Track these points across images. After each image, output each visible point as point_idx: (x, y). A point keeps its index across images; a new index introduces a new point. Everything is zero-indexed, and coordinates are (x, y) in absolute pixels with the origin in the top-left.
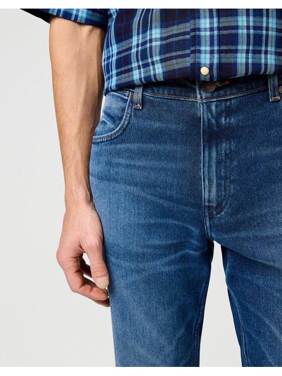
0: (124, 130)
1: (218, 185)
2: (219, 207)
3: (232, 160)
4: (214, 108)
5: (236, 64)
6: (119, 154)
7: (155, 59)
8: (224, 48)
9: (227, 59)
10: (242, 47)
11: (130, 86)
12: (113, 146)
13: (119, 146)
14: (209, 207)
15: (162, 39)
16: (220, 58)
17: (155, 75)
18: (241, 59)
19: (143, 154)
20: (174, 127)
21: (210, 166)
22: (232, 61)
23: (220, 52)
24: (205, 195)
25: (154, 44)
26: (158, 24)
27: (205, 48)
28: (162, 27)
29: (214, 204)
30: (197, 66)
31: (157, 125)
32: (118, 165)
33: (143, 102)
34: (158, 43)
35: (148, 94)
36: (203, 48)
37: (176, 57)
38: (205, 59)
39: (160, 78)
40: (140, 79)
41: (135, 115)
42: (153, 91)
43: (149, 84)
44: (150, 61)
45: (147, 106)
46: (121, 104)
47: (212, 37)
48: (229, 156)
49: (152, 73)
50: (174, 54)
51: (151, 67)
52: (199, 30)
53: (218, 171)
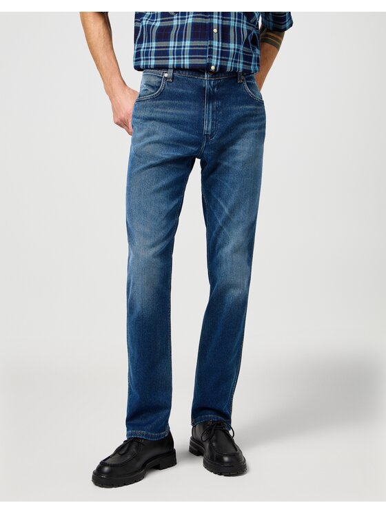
0: (161, 93)
1: (212, 123)
2: (212, 135)
3: (219, 111)
4: (212, 83)
5: (227, 66)
6: (157, 106)
7: (185, 56)
8: (223, 58)
9: (224, 63)
10: (231, 59)
11: (166, 68)
12: (154, 102)
13: (158, 102)
14: (207, 135)
15: (190, 46)
16: (221, 63)
17: (184, 65)
18: (229, 64)
19: (172, 106)
20: (190, 92)
21: (209, 113)
22: (225, 65)
23: (221, 59)
24: (205, 128)
25: (186, 48)
26: (189, 39)
27: (215, 56)
28: (191, 40)
29: (210, 134)
30: (209, 65)
31: (181, 90)
32: (157, 112)
33: (173, 78)
34: (188, 48)
35: (176, 74)
36: (213, 56)
37: (199, 58)
38: (214, 62)
39: (187, 67)
40: (173, 65)
41: (168, 85)
42: (179, 73)
43: (178, 68)
44: (182, 56)
45: (175, 80)
46: (157, 79)
47: (218, 51)
48: (218, 109)
49: (182, 63)
50: (197, 56)
51: (182, 60)
52: (212, 46)
53: (213, 116)
